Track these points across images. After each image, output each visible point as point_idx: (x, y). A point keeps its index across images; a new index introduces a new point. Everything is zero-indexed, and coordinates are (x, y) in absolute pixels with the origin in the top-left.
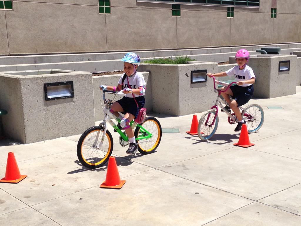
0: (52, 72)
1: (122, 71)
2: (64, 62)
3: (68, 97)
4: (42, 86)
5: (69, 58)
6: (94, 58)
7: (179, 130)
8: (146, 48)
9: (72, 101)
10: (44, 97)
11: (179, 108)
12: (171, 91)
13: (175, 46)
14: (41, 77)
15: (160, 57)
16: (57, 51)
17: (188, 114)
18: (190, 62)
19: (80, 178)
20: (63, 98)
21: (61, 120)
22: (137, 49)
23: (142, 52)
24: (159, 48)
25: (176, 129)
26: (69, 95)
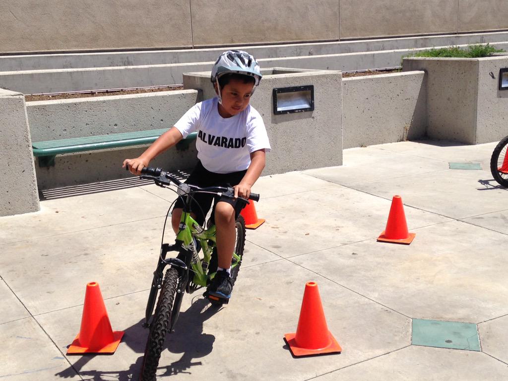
0: (274, 72)
1: (370, 71)
2: (272, 57)
3: (306, 110)
4: (270, 92)
5: (280, 51)
6: (319, 50)
7: (481, 166)
8: (404, 33)
9: (310, 116)
10: (273, 109)
11: (476, 131)
12: (462, 102)
13: (454, 28)
14: (270, 79)
15: (427, 47)
16: (262, 40)
17: (491, 142)
18: (495, 54)
19: (343, 227)
20: (298, 112)
21: (294, 145)
22: (389, 34)
23: (397, 40)
24: (426, 32)
25: (475, 165)
26: (307, 106)
